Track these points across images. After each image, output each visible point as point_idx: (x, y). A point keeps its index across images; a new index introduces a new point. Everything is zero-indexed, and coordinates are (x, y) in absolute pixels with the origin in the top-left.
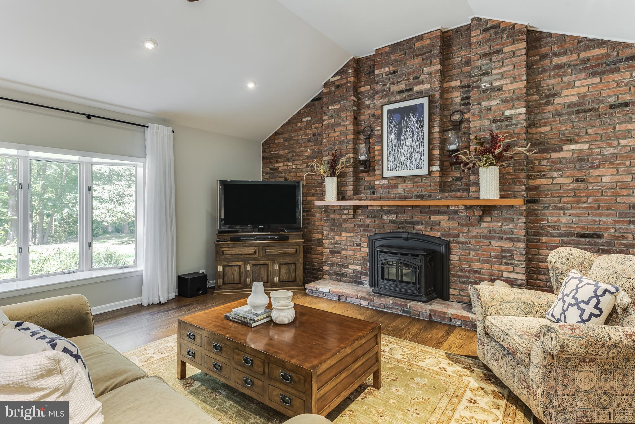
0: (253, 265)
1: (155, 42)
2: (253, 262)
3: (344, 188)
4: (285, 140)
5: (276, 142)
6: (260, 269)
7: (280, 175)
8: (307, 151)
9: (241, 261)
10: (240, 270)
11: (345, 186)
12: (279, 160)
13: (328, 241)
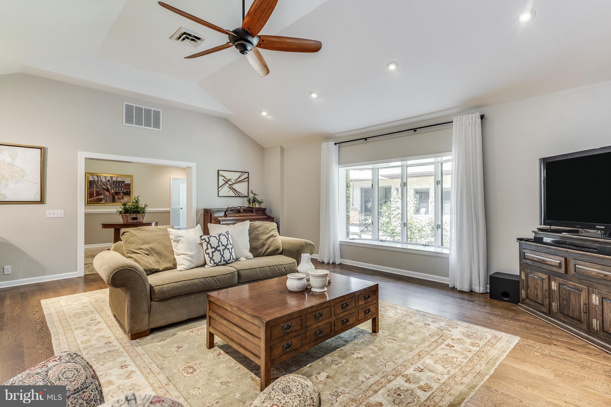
0: (560, 285)
1: (397, 64)
2: (561, 281)
6: (569, 294)
9: (545, 273)
10: (543, 286)
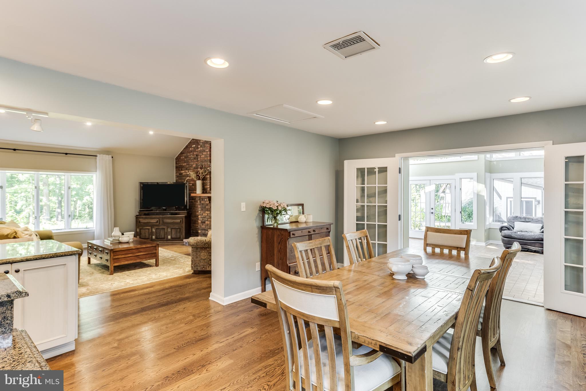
0: (156, 229)
2: (156, 227)
3: (206, 186)
4: (185, 157)
5: (181, 158)
6: (160, 231)
7: (183, 178)
8: (194, 164)
9: (150, 226)
10: (149, 232)
11: (206, 185)
12: (183, 169)
13: (200, 216)
